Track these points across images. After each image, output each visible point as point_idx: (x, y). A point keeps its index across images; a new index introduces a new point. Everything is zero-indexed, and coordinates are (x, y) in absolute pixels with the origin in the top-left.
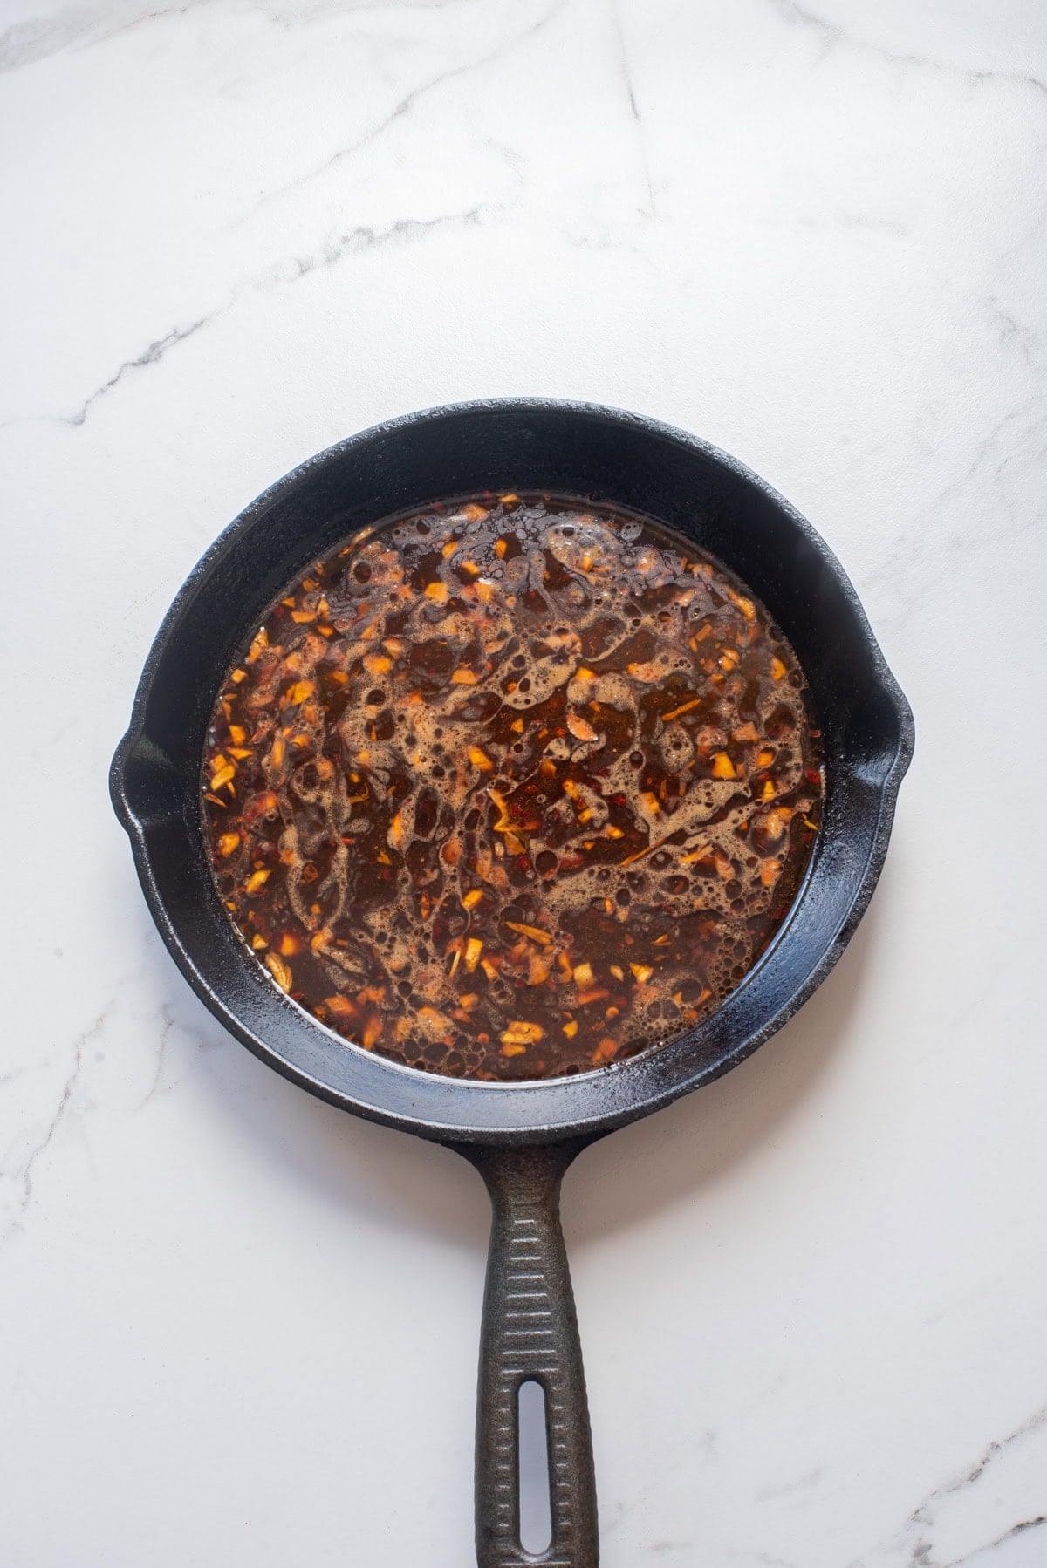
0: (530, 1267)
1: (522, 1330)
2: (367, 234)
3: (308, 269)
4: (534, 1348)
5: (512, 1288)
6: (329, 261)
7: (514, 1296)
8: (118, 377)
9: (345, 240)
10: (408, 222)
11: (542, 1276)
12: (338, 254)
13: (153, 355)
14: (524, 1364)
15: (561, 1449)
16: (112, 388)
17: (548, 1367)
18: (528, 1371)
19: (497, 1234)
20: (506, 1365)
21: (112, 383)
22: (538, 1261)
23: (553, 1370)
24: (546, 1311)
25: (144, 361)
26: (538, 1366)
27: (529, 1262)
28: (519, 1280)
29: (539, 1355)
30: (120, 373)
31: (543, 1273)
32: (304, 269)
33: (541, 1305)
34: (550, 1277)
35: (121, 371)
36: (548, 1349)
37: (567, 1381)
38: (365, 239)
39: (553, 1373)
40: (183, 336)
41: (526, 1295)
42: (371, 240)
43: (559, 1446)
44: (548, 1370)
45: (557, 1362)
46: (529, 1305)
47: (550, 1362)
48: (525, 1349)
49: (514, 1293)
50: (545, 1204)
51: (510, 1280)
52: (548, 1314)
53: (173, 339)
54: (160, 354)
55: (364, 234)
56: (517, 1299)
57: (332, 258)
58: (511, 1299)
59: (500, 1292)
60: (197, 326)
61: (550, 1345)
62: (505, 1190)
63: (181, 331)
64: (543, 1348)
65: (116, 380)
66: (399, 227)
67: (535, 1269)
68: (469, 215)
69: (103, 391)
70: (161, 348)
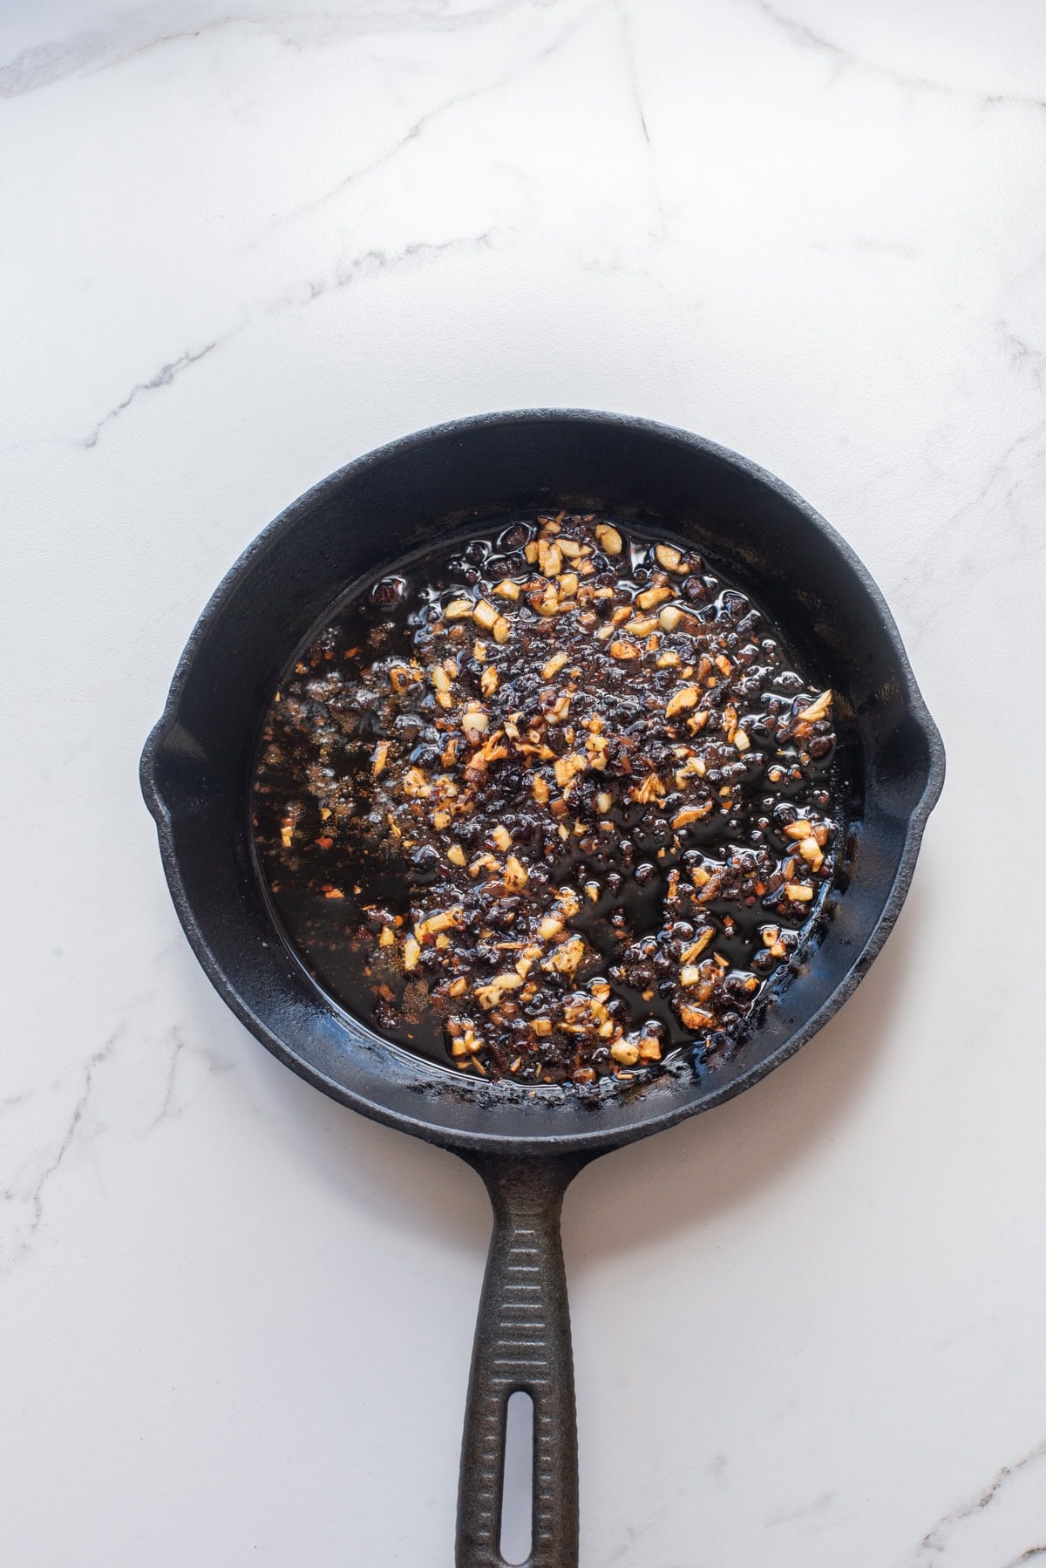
0: (527, 1278)
1: (516, 1341)
2: (378, 256)
3: (319, 292)
4: (526, 1359)
5: (508, 1297)
6: (341, 283)
7: (510, 1306)
8: (130, 399)
9: (357, 263)
10: (419, 246)
11: (539, 1288)
12: (349, 278)
13: (165, 377)
14: (515, 1373)
15: (546, 1461)
16: (124, 410)
17: (540, 1379)
18: (519, 1382)
19: (497, 1243)
20: (497, 1374)
21: (123, 406)
22: (536, 1272)
23: (543, 1382)
24: (540, 1323)
25: (156, 384)
26: (529, 1377)
27: (526, 1273)
28: (515, 1290)
29: (531, 1366)
30: (132, 396)
31: (539, 1284)
32: (316, 292)
33: (536, 1317)
34: (547, 1289)
35: (133, 394)
36: (540, 1360)
37: (556, 1394)
38: (377, 262)
39: (543, 1385)
40: (194, 359)
41: (522, 1306)
42: (382, 264)
43: (545, 1459)
44: (537, 1381)
45: (548, 1374)
46: (524, 1316)
47: (541, 1373)
48: (518, 1359)
49: (510, 1303)
50: (546, 1215)
51: (507, 1290)
52: (542, 1325)
53: (185, 361)
54: (172, 377)
55: (376, 257)
56: (513, 1309)
57: (344, 281)
58: (507, 1308)
59: (497, 1301)
60: (209, 349)
61: (542, 1357)
62: (508, 1200)
63: (193, 354)
64: (535, 1360)
65: (128, 403)
66: (410, 250)
67: (532, 1280)
68: (479, 239)
69: (115, 413)
70: (173, 371)
